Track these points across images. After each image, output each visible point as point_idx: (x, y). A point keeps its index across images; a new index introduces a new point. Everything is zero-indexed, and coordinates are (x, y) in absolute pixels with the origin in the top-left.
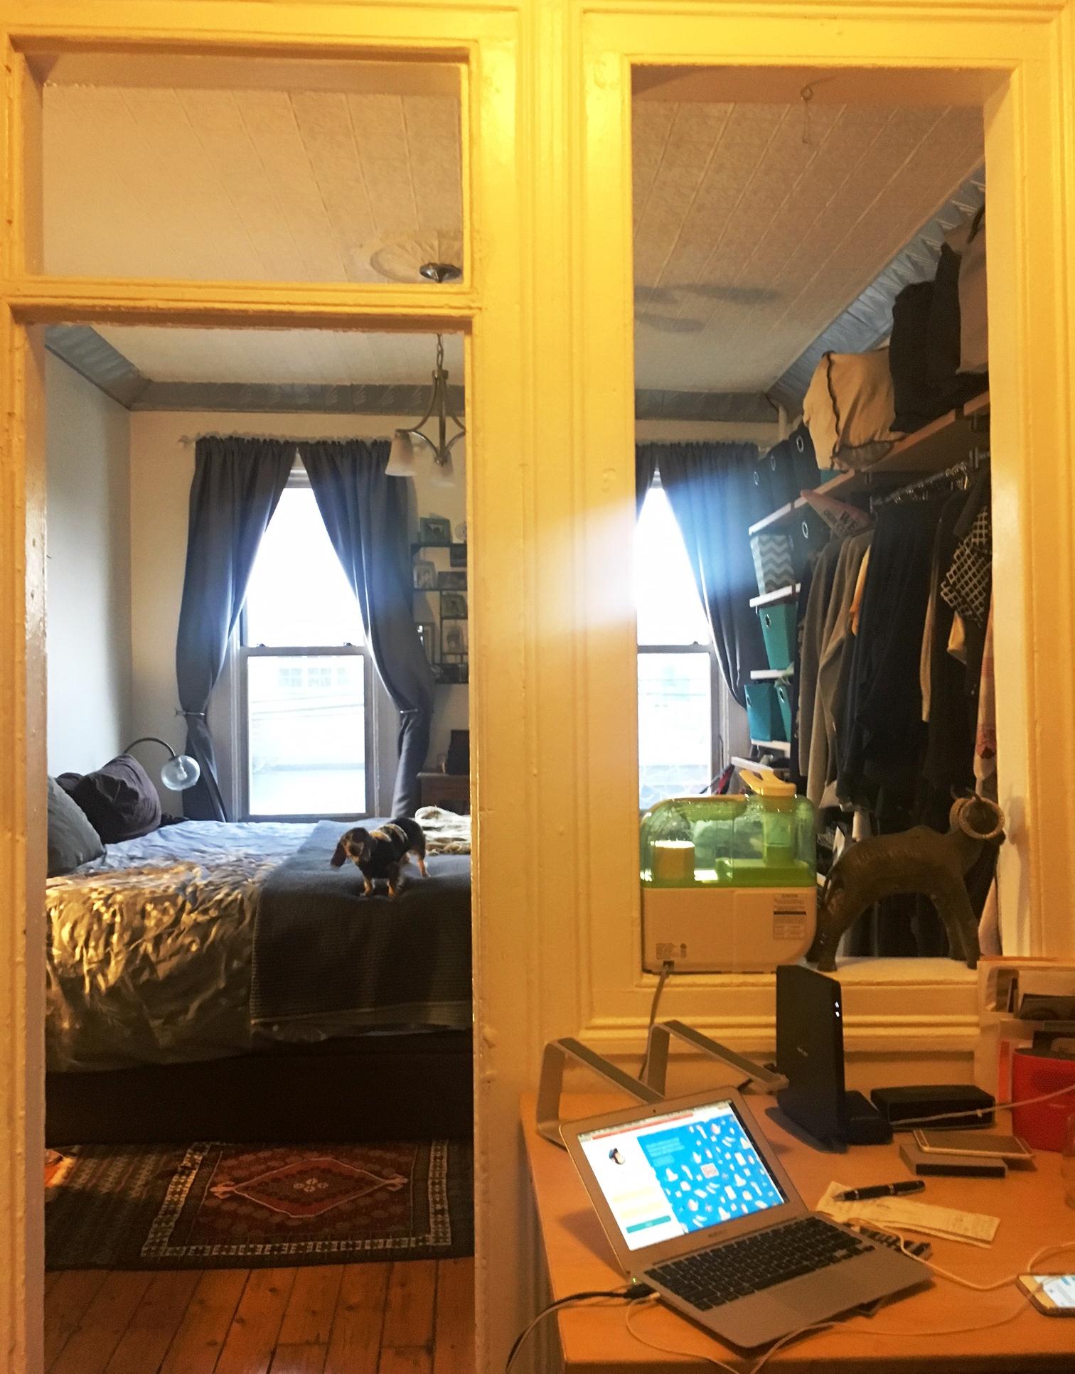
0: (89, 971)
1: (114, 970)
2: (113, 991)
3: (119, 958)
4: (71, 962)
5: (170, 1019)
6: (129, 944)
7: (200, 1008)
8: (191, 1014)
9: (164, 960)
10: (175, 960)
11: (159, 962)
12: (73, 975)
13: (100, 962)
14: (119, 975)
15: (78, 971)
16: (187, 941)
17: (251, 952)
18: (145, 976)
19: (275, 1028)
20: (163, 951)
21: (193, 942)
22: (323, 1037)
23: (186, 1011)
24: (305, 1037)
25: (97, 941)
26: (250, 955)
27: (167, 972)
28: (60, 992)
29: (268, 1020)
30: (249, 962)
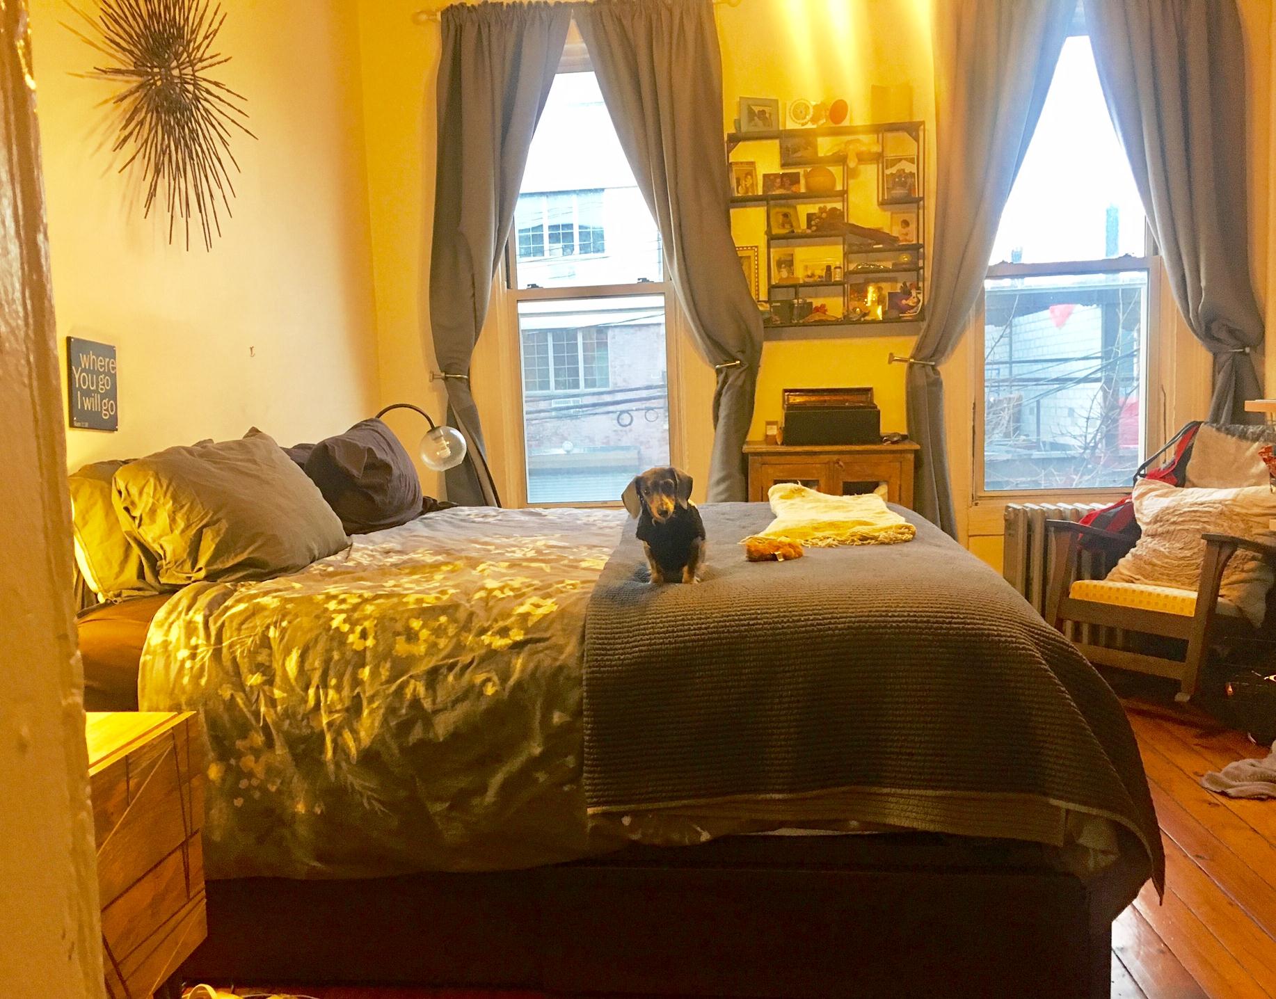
0: (330, 724)
1: (369, 726)
2: (370, 758)
3: (375, 705)
4: (301, 710)
5: (459, 802)
6: (390, 681)
7: (504, 786)
8: (490, 797)
9: (444, 709)
10: (462, 709)
11: (436, 712)
12: (306, 731)
13: (347, 710)
14: (376, 731)
15: (313, 724)
16: (479, 679)
17: (582, 699)
18: (417, 733)
19: (626, 821)
20: (441, 695)
21: (488, 680)
22: (705, 836)
23: (483, 790)
24: (676, 837)
25: (340, 678)
26: (580, 703)
27: (451, 728)
28: (289, 758)
29: (614, 808)
30: (578, 713)
